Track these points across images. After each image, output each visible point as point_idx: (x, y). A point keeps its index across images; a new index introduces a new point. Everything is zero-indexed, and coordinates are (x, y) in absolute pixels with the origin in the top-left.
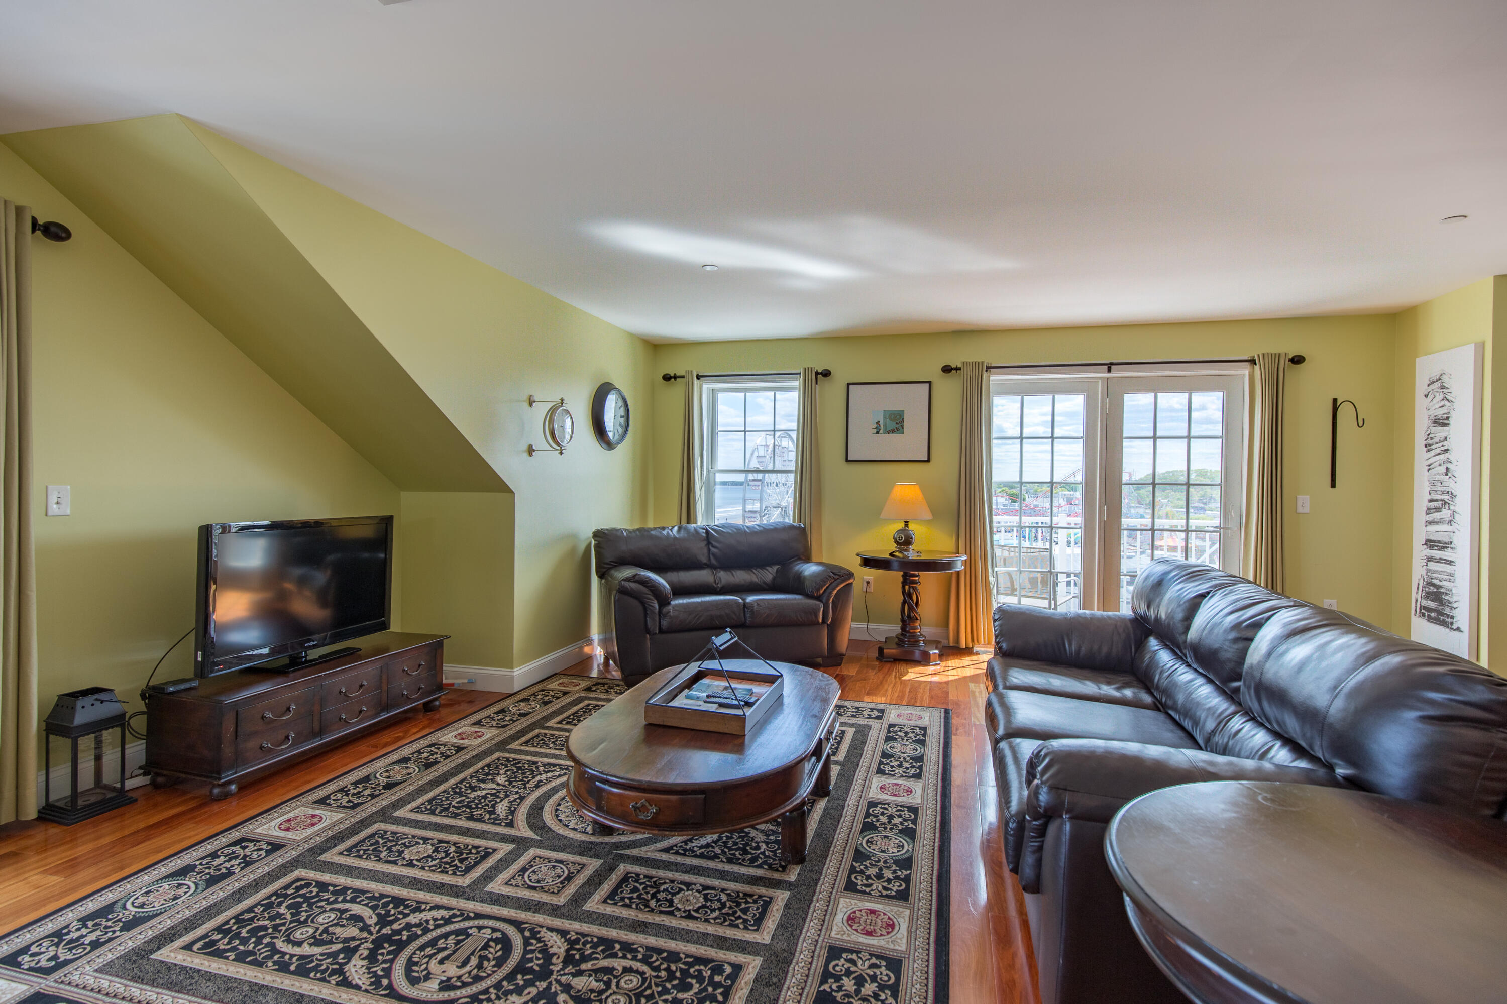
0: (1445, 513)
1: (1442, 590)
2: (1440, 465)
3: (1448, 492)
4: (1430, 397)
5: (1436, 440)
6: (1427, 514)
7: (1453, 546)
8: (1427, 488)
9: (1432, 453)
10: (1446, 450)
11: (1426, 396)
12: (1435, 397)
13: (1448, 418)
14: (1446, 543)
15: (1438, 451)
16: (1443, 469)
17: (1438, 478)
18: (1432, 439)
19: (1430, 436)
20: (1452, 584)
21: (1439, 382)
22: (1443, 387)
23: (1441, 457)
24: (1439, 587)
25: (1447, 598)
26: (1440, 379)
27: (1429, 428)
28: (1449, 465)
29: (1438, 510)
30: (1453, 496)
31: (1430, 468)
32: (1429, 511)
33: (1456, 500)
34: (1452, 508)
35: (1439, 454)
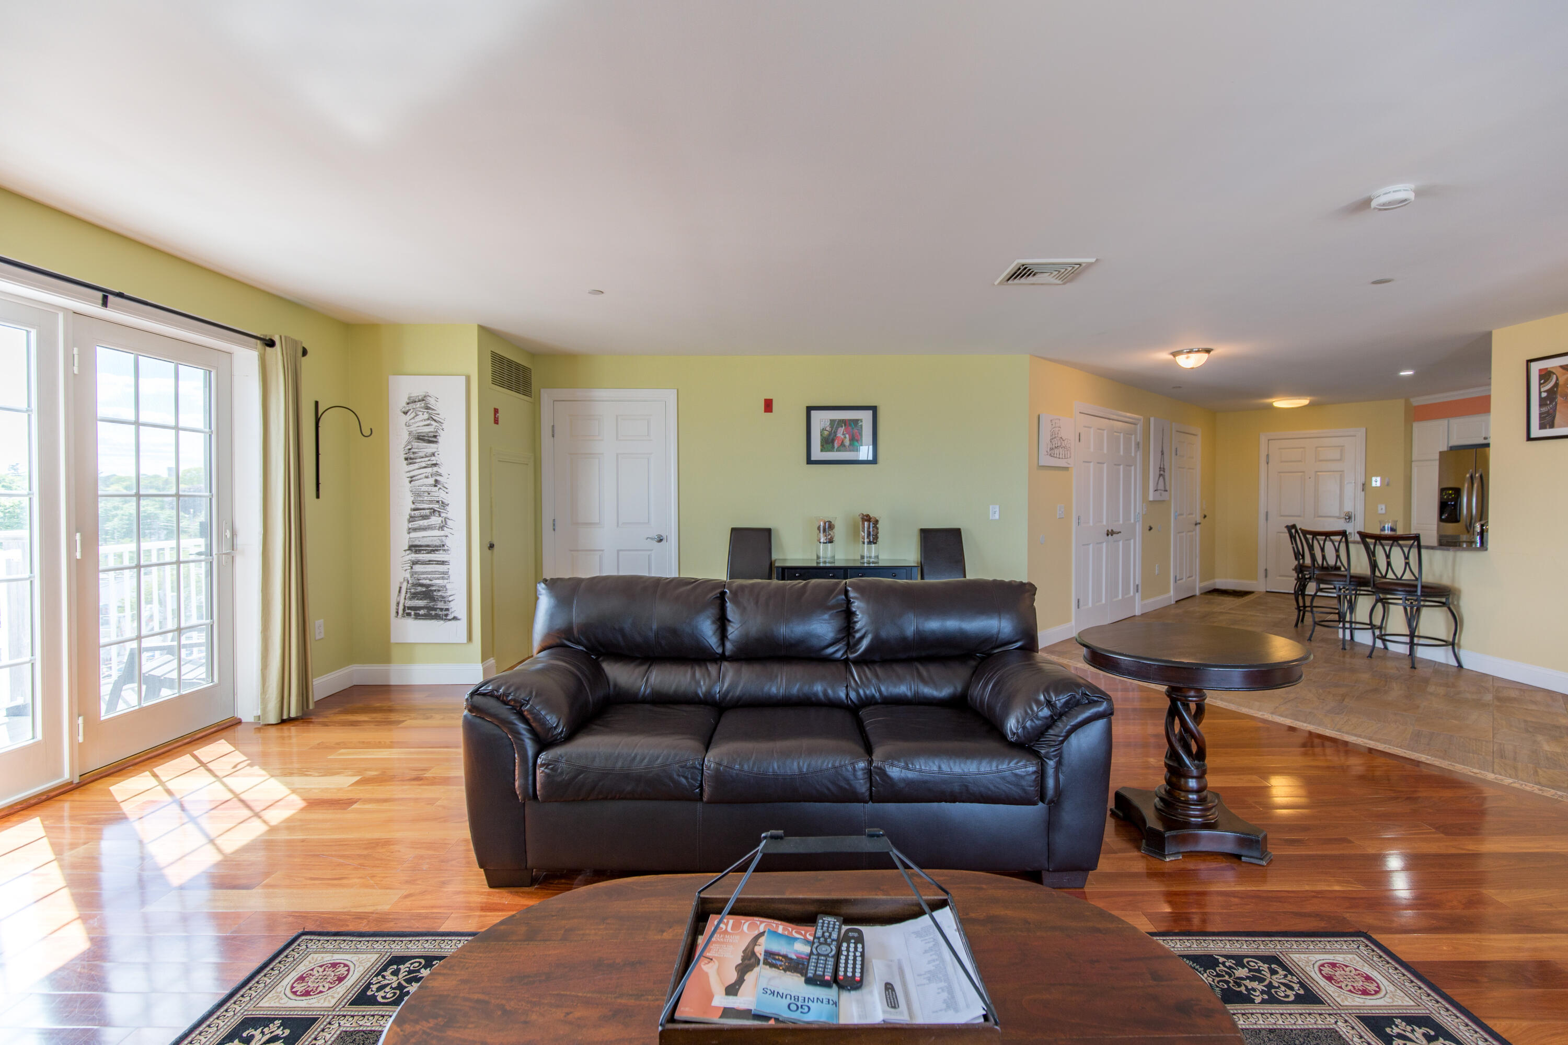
0: (435, 520)
1: (434, 588)
2: (427, 477)
3: (438, 502)
4: (411, 415)
5: (421, 454)
6: (410, 522)
7: (446, 548)
8: (409, 498)
9: (416, 466)
10: (435, 465)
11: (406, 413)
12: (417, 415)
13: (435, 437)
14: (436, 546)
15: (424, 464)
16: (431, 481)
17: (424, 488)
18: (414, 453)
19: (412, 451)
20: (446, 581)
21: (422, 402)
22: (427, 408)
23: (429, 470)
24: (427, 586)
25: (440, 594)
26: (423, 400)
27: (409, 443)
28: (438, 478)
29: (425, 517)
30: (444, 505)
31: (412, 479)
32: (412, 519)
33: (448, 508)
34: (443, 515)
35: (425, 467)
